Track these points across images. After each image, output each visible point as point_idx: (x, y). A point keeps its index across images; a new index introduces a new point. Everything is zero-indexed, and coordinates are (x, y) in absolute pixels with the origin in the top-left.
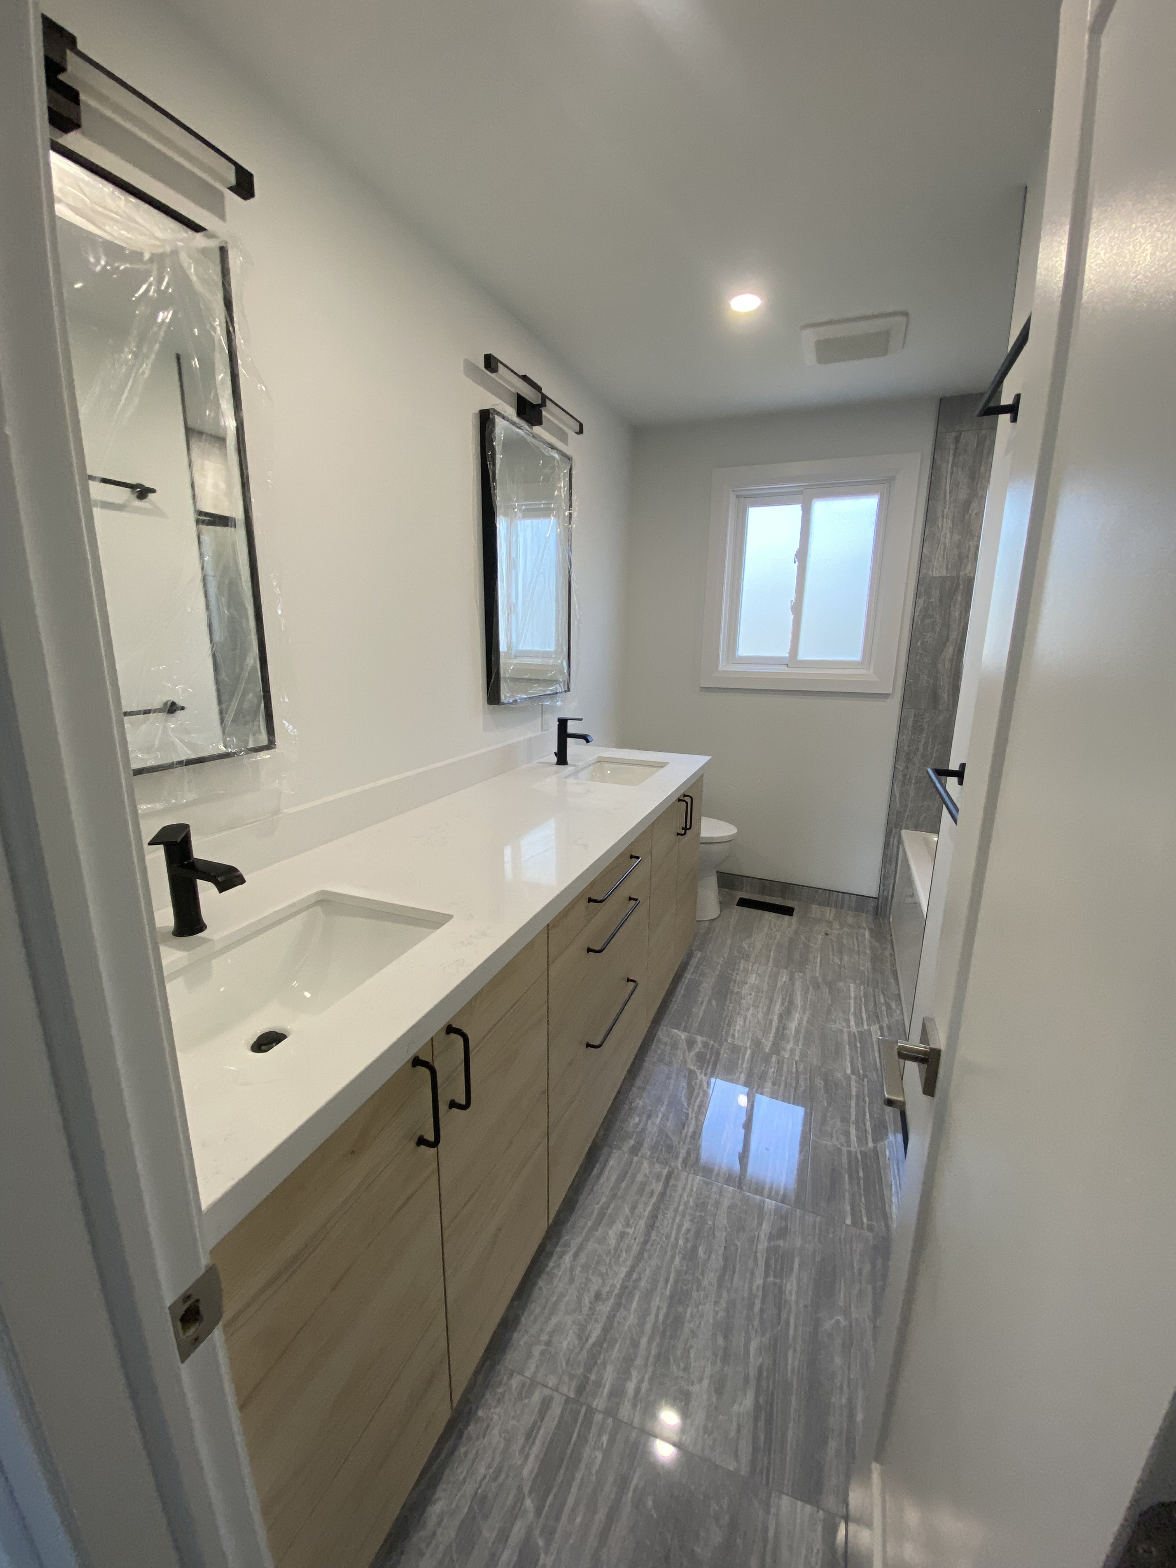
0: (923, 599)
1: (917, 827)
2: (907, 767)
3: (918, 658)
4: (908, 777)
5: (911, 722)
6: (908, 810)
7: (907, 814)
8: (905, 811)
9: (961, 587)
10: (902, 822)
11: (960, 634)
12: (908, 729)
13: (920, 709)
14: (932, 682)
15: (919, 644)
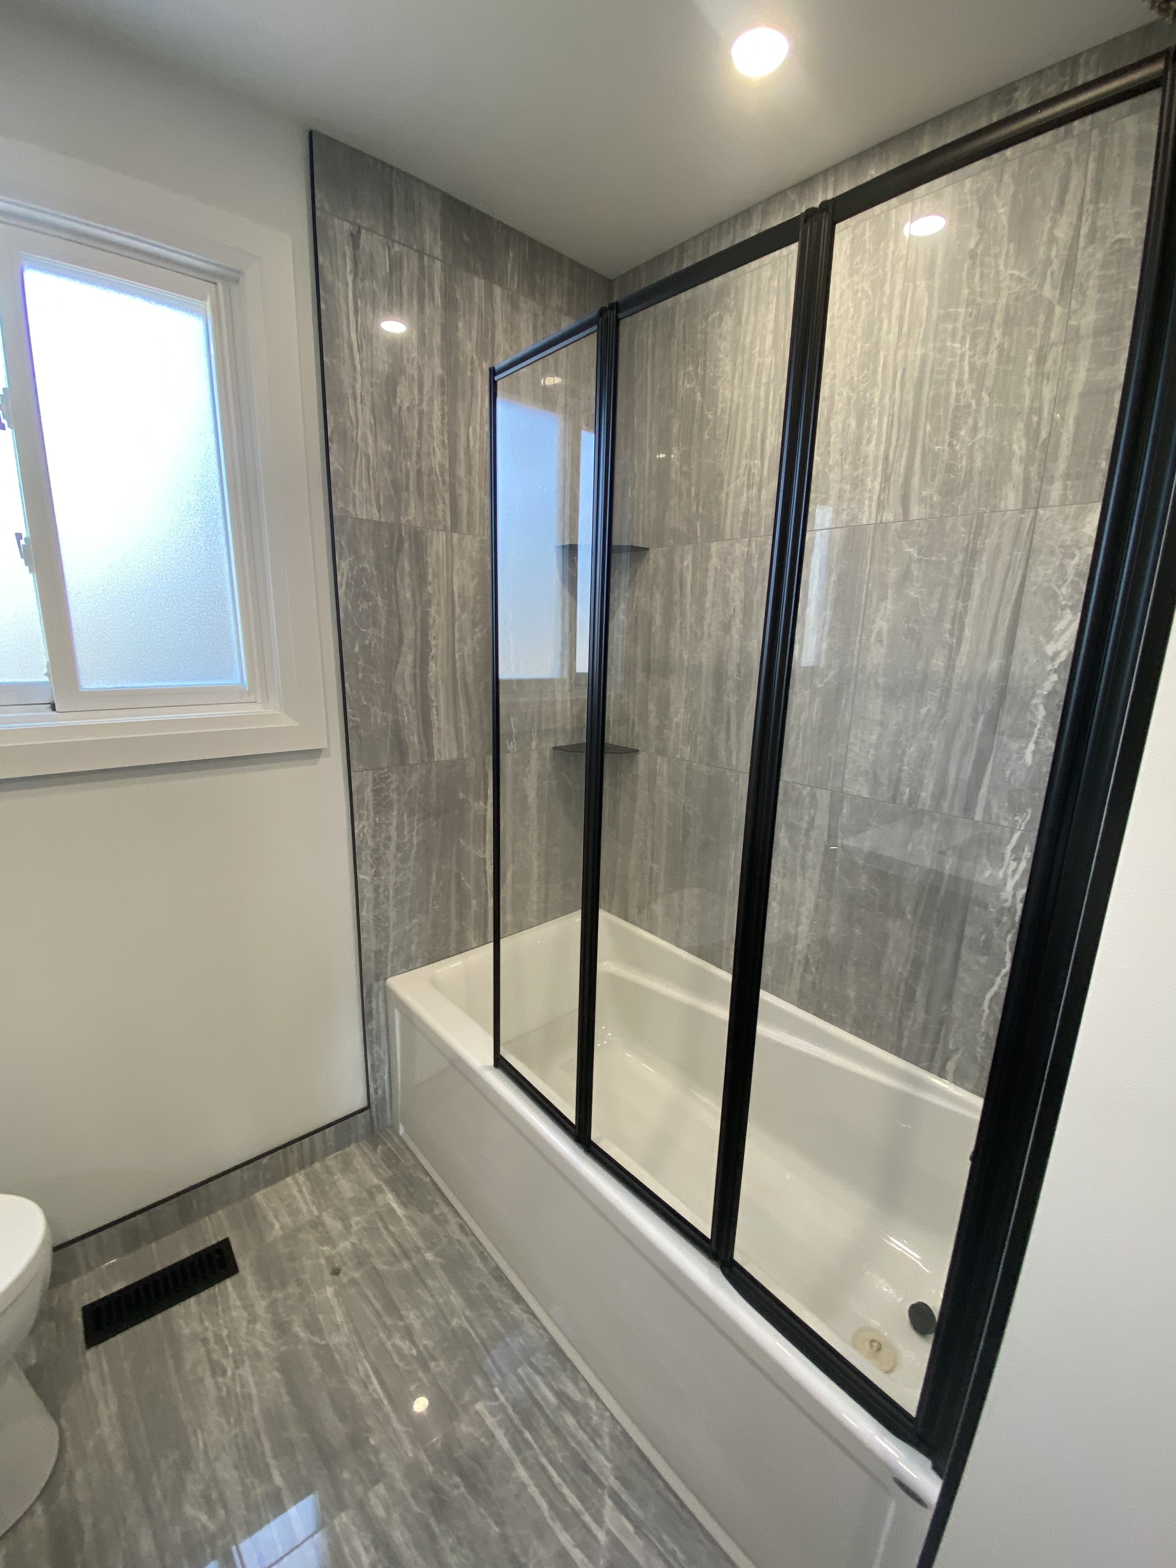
0: (347, 562)
1: (409, 965)
2: (377, 874)
3: (360, 675)
4: (381, 890)
5: (371, 794)
6: (391, 944)
7: (391, 950)
8: (387, 947)
9: (406, 545)
10: (386, 967)
11: (419, 632)
12: (367, 806)
13: (381, 769)
14: (390, 717)
15: (357, 649)
